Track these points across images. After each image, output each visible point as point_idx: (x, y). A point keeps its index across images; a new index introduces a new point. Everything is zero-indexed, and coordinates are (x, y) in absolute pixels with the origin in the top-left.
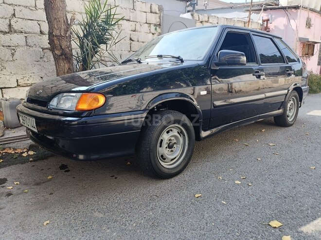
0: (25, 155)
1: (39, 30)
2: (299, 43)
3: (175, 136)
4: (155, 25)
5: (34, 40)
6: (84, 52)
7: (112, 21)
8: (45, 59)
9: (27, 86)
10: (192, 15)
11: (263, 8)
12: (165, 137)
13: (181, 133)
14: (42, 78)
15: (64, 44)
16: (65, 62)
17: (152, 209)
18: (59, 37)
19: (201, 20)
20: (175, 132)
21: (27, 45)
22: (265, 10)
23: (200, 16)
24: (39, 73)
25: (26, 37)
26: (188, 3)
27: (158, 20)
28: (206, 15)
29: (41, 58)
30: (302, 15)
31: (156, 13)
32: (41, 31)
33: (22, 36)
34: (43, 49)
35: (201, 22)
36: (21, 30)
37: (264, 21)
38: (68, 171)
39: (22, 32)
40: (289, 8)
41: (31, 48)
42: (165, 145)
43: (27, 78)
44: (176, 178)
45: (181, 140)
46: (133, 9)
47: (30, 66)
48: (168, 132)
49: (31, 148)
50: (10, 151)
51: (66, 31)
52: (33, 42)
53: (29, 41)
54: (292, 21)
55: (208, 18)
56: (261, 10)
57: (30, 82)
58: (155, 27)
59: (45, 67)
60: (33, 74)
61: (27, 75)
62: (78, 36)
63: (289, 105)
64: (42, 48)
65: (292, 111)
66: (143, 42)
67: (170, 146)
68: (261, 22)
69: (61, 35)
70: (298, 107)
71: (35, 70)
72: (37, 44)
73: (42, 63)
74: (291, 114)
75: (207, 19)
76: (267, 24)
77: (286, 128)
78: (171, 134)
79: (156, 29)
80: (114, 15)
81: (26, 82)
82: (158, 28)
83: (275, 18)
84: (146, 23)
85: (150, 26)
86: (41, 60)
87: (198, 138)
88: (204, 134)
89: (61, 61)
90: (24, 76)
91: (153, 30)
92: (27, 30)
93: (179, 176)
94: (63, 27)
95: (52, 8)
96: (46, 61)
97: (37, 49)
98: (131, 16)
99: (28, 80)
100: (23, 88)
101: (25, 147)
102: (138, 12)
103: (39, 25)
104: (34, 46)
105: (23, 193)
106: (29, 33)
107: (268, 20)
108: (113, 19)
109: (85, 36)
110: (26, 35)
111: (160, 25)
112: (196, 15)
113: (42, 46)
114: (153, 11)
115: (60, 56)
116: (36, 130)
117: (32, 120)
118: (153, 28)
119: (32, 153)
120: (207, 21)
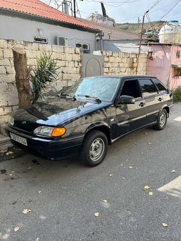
0: (7, 154)
1: (6, 72)
2: (171, 69)
3: (98, 144)
4: (78, 62)
6: (36, 86)
8: (9, 90)
10: (102, 52)
12: (93, 145)
13: (101, 142)
14: (7, 102)
15: (26, 84)
16: (25, 94)
17: (89, 183)
18: (23, 80)
19: (107, 55)
20: (98, 142)
22: (150, 45)
23: (107, 53)
24: (6, 99)
26: (97, 34)
27: (80, 58)
28: (111, 52)
29: (7, 89)
30: (174, 49)
31: (78, 54)
34: (8, 83)
35: (108, 57)
37: (149, 53)
38: (38, 164)
40: (165, 44)
41: (1, 83)
42: (93, 149)
44: (99, 166)
45: (101, 145)
46: (64, 52)
48: (94, 142)
49: (9, 149)
51: (27, 76)
52: (2, 79)
54: (167, 54)
56: (147, 45)
57: (0, 105)
60: (2, 100)
62: (32, 76)
63: (161, 118)
65: (163, 120)
66: (70, 74)
67: (96, 149)
68: (147, 53)
69: (24, 78)
70: (167, 118)
71: (4, 97)
72: (4, 81)
73: (8, 93)
74: (162, 123)
75: (111, 54)
76: (151, 55)
77: (159, 131)
78: (96, 143)
79: (78, 64)
83: (156, 51)
84: (72, 61)
85: (74, 63)
86: (7, 91)
87: (110, 143)
88: (113, 141)
89: (23, 94)
91: (76, 65)
93: (100, 165)
94: (25, 74)
95: (19, 64)
98: (62, 57)
101: (5, 148)
102: (67, 54)
103: (6, 68)
105: (19, 177)
107: (151, 52)
109: (36, 76)
111: (81, 61)
112: (104, 52)
114: (76, 52)
115: (22, 91)
116: (26, 145)
117: (24, 139)
118: (76, 63)
119: (11, 153)
120: (111, 56)
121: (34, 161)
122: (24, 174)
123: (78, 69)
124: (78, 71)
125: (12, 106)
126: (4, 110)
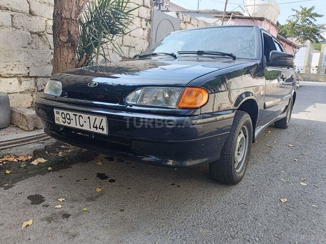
0: (35, 163)
1: (28, 9)
4: (146, 20)
5: (22, 21)
7: (124, 9)
8: (33, 45)
9: (10, 77)
10: (177, 14)
11: (231, 16)
14: (28, 68)
15: (73, 29)
16: (70, 51)
18: (69, 21)
19: (184, 21)
21: (13, 26)
22: (233, 18)
23: (184, 17)
24: (26, 62)
25: (12, 16)
27: (149, 15)
28: (189, 16)
29: (29, 44)
31: (148, 7)
32: (30, 11)
33: (7, 14)
34: (32, 33)
35: (185, 22)
36: (7, 6)
38: (113, 181)
39: (8, 9)
40: (255, 19)
41: (18, 31)
43: (11, 68)
45: (245, 142)
47: (16, 53)
49: (37, 154)
50: (11, 159)
51: (77, 14)
52: (21, 23)
53: (16, 21)
55: (191, 20)
56: (229, 18)
57: (14, 72)
58: (145, 22)
59: (33, 54)
60: (18, 63)
61: (11, 64)
64: (30, 32)
66: (134, 37)
69: (71, 18)
71: (22, 57)
72: (25, 26)
73: (30, 50)
75: (189, 20)
78: (241, 136)
79: (147, 24)
80: (127, 3)
81: (10, 72)
82: (148, 23)
84: (138, 16)
85: (141, 21)
86: (29, 46)
89: (65, 49)
90: (8, 64)
91: (144, 25)
92: (14, 8)
96: (34, 48)
97: (24, 32)
99: (12, 70)
100: (5, 79)
101: (28, 153)
102: (131, 4)
103: (28, 3)
104: (22, 29)
105: (82, 212)
106: (17, 11)
108: (125, 7)
110: (13, 13)
111: (150, 20)
112: (180, 15)
113: (30, 30)
114: (146, 5)
115: (65, 43)
116: (105, 132)
117: (99, 118)
118: (144, 22)
119: (43, 160)
120: (189, 23)
121: (102, 176)
122: (91, 203)
123: (146, 32)
124: (146, 35)
125: (36, 77)
126: (20, 82)
